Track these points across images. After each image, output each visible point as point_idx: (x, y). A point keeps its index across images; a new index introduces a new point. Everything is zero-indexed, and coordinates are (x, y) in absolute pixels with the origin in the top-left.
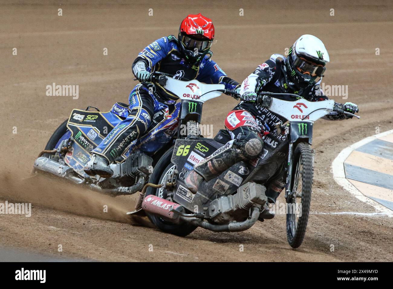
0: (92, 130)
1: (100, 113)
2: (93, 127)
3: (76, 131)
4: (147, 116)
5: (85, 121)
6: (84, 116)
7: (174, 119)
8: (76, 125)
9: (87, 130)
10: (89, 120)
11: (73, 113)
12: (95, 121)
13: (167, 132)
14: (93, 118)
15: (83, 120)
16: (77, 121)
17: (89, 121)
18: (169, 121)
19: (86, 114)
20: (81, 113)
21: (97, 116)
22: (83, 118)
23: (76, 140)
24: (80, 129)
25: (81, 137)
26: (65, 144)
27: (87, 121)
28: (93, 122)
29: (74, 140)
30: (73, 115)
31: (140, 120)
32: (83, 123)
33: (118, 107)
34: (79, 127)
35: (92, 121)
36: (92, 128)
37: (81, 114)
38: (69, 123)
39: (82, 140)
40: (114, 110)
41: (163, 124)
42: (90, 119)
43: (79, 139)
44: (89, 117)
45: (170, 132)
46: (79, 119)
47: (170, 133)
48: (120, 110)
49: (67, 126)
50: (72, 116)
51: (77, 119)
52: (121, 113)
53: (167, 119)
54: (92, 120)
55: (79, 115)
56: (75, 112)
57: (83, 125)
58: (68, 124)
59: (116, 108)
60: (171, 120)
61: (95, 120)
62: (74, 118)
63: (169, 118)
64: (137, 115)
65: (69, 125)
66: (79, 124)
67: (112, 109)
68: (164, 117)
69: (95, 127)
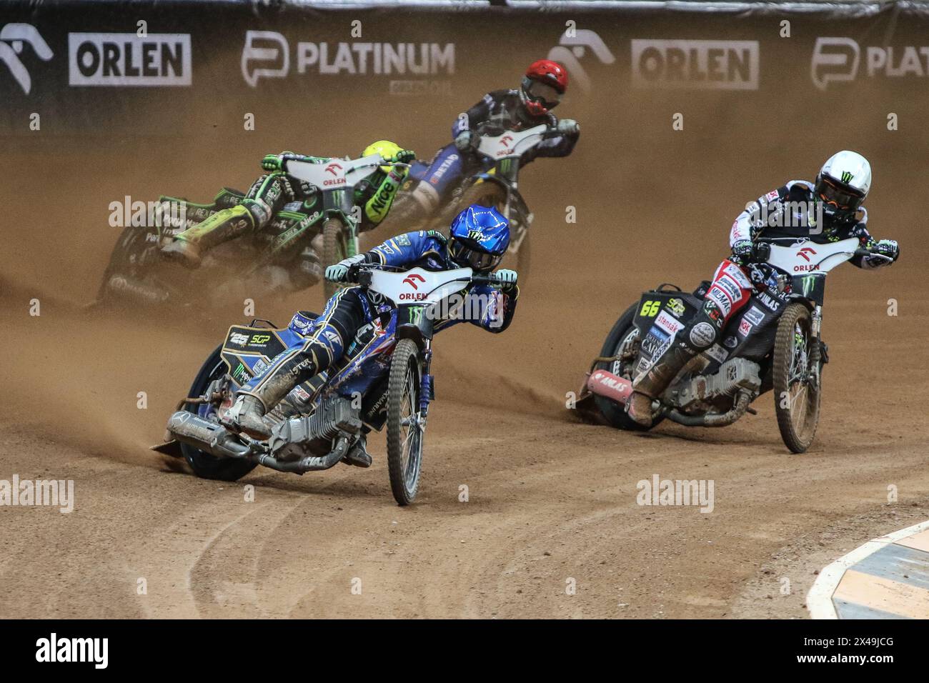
0: (260, 361)
1: (274, 331)
2: (261, 356)
3: (235, 362)
4: (335, 337)
5: (249, 345)
6: (248, 337)
7: (389, 336)
8: (235, 353)
9: (253, 362)
10: (256, 343)
11: (231, 333)
12: (265, 346)
13: (380, 360)
14: (263, 341)
15: (247, 344)
16: (237, 347)
17: (256, 345)
18: (382, 340)
19: (251, 334)
20: (244, 332)
21: (269, 337)
22: (246, 340)
23: (235, 379)
24: (242, 360)
25: (243, 374)
26: (217, 387)
27: (252, 345)
28: (263, 347)
29: (232, 379)
30: (232, 335)
31: (319, 343)
32: (247, 348)
33: (301, 319)
34: (241, 357)
35: (261, 346)
36: (260, 358)
37: (243, 334)
38: (225, 351)
39: (245, 378)
40: (294, 325)
41: (372, 347)
42: (258, 342)
43: (241, 376)
44: (256, 339)
45: (385, 358)
46: (241, 343)
47: (386, 360)
48: (304, 325)
49: (222, 356)
50: (230, 338)
51: (236, 342)
52: (306, 330)
53: (379, 338)
54: (261, 344)
55: (240, 336)
56: (234, 330)
57: (245, 352)
58: (223, 352)
59: (297, 322)
60: (385, 339)
61: (265, 343)
62: (232, 340)
63: (381, 335)
64: (315, 335)
65: (224, 354)
66: (240, 352)
67: (290, 324)
68: (374, 334)
69: (266, 356)
